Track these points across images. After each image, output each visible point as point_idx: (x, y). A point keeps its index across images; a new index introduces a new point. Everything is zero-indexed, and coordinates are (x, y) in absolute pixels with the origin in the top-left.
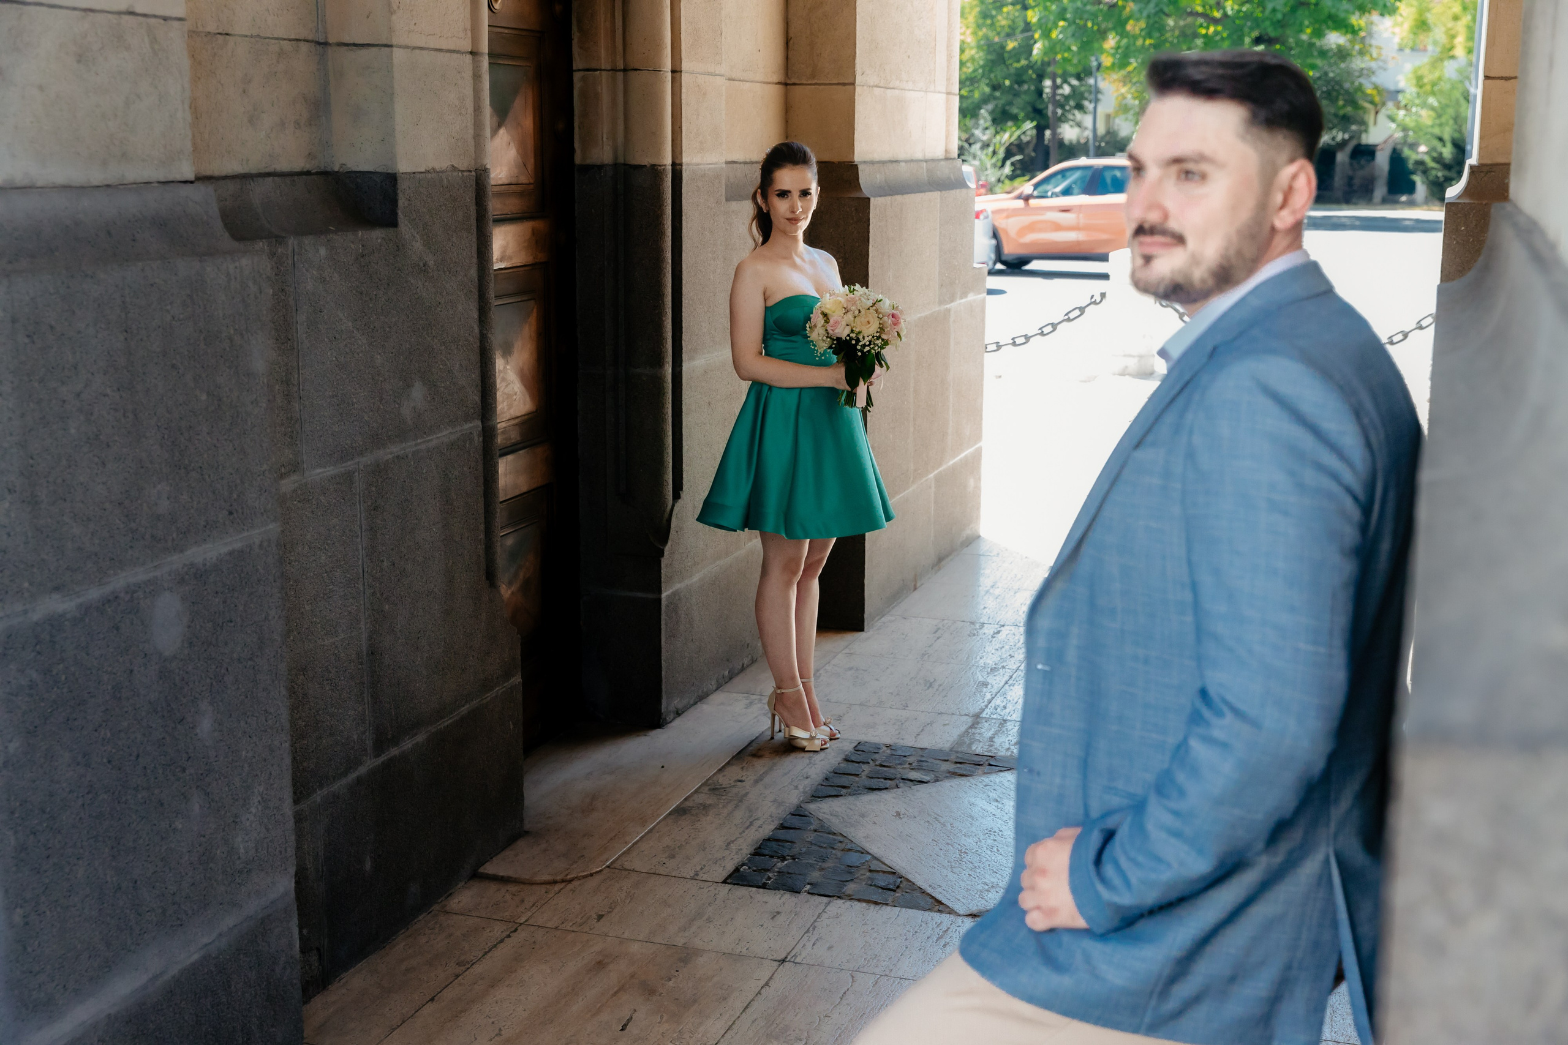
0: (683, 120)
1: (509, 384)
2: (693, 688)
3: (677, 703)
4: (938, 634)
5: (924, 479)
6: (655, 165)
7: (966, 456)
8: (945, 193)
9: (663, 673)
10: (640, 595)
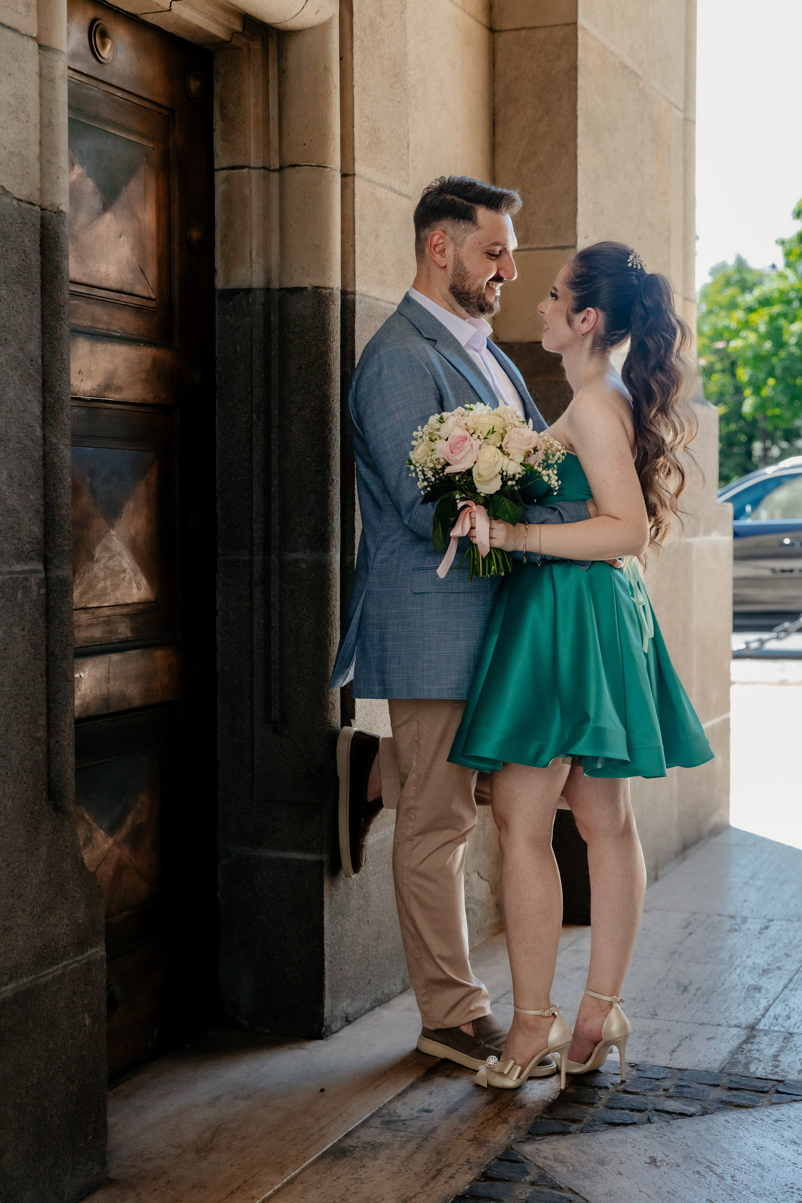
0: (357, 236)
1: (114, 556)
2: (368, 987)
3: (346, 1006)
4: (690, 929)
6: (318, 287)
9: (326, 963)
10: (295, 855)
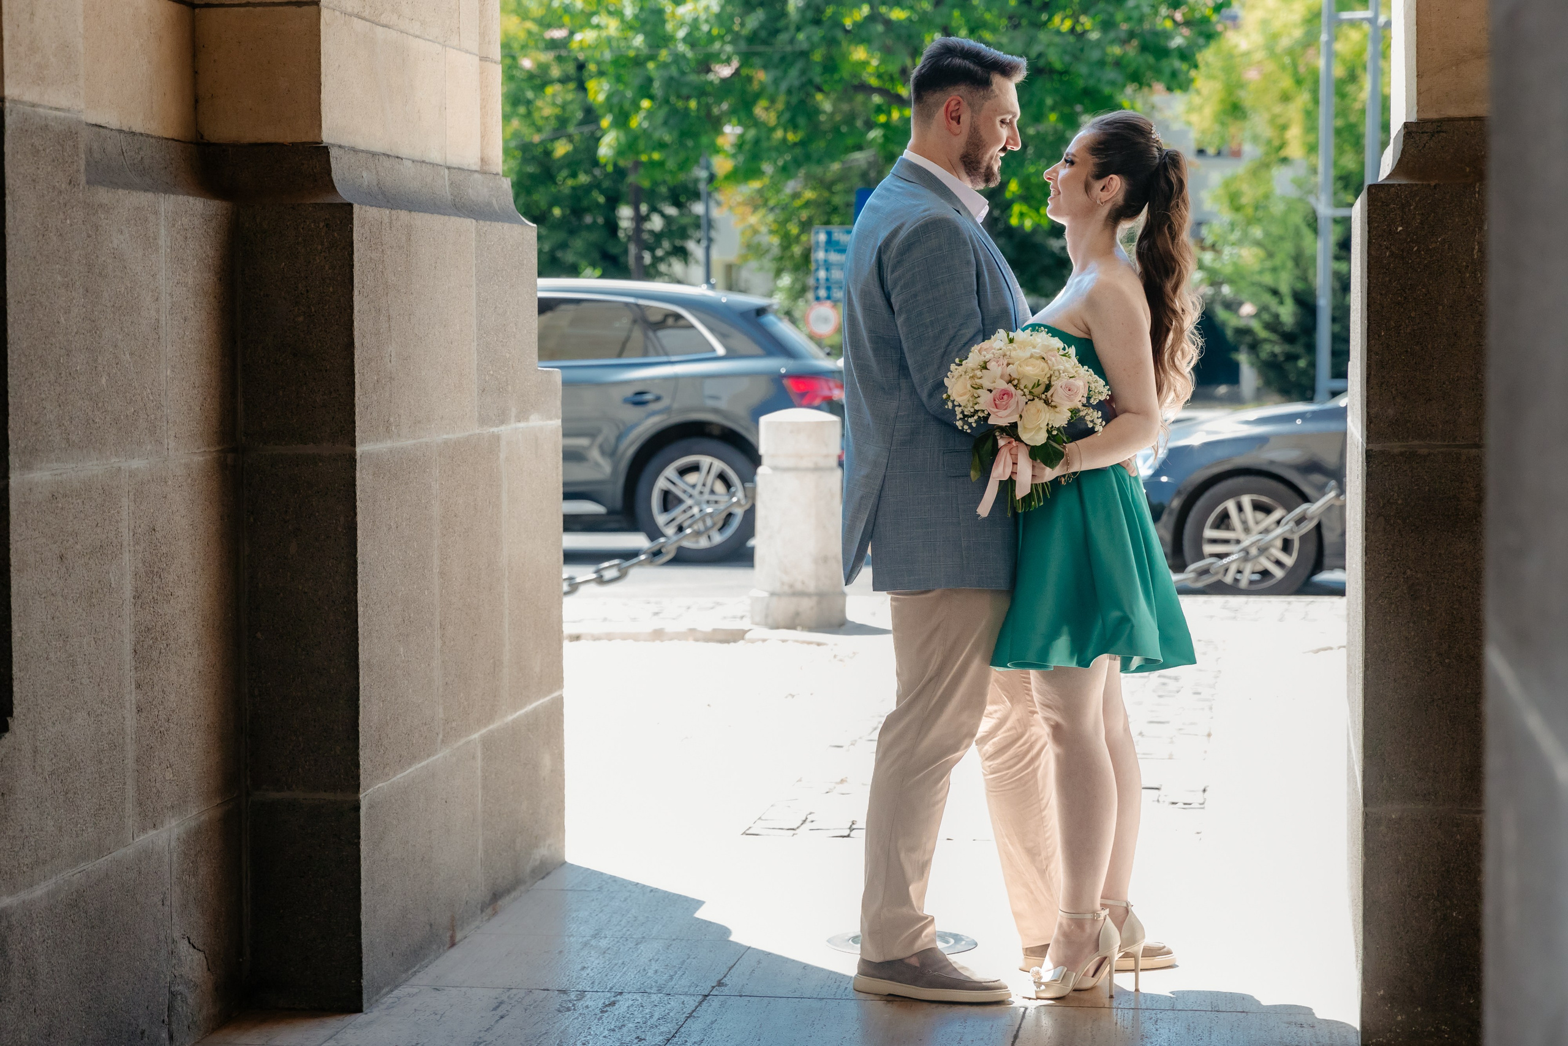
4: (499, 1012)
5: (462, 741)
7: (535, 709)
8: (486, 226)
